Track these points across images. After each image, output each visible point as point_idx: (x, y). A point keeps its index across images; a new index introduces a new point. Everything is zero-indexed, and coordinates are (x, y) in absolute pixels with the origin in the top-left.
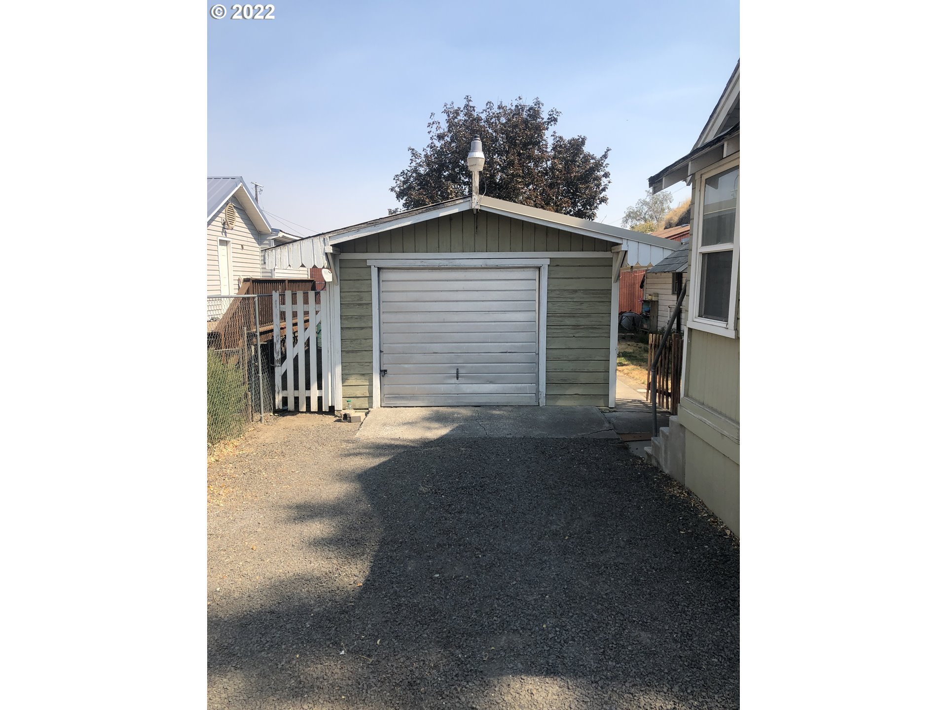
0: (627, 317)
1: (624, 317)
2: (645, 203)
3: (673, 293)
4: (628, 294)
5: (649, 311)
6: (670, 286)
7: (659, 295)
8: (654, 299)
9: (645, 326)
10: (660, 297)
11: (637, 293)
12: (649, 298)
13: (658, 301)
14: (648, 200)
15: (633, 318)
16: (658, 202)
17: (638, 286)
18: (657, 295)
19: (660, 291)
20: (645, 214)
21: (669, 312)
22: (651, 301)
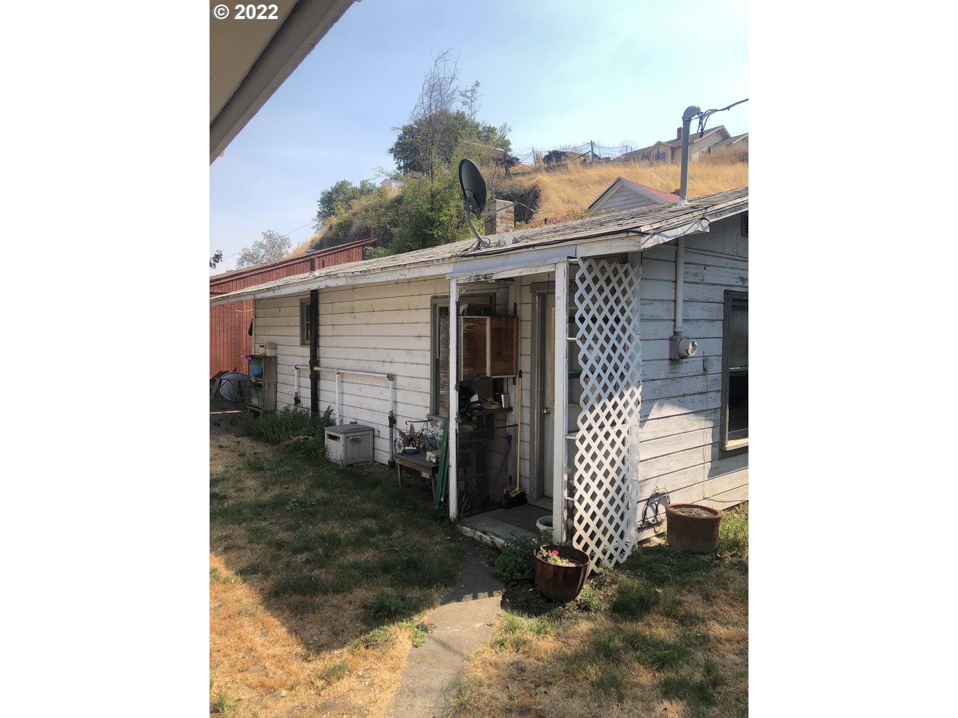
0: (228, 380)
1: (223, 381)
2: (261, 245)
3: (303, 344)
4: (229, 343)
5: (260, 376)
6: (297, 331)
7: (278, 346)
8: (269, 353)
9: (255, 402)
10: (281, 350)
11: (244, 342)
12: (261, 351)
13: (276, 357)
14: (265, 242)
15: (239, 382)
16: (276, 246)
17: (245, 332)
18: (274, 346)
19: (278, 340)
20: (262, 258)
21: (296, 377)
22: (264, 357)
